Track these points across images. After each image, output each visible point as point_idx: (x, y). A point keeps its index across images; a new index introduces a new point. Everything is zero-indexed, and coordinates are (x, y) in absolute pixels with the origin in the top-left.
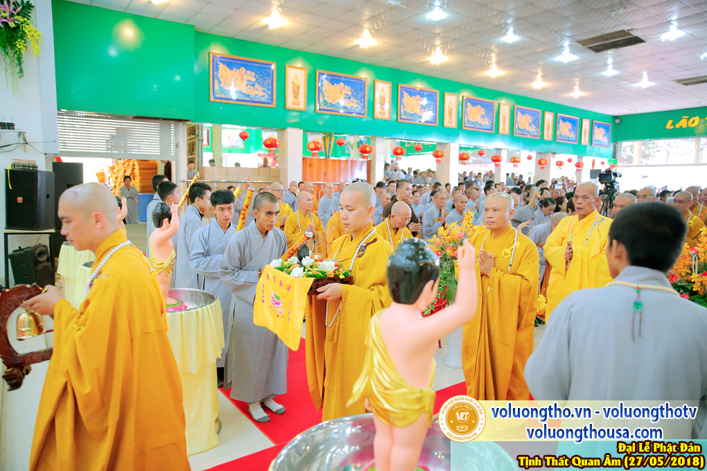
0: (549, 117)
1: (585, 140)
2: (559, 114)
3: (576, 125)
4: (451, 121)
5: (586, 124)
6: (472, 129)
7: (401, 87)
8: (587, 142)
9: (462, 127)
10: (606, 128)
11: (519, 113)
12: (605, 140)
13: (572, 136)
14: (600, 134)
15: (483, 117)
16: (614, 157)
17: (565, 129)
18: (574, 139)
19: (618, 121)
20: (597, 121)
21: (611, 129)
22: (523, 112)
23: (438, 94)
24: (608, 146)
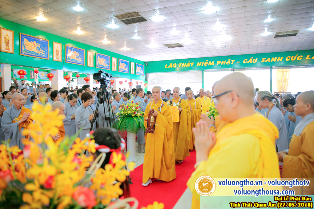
0: (114, 60)
1: (133, 72)
2: (119, 59)
3: (128, 65)
4: (58, 57)
5: (133, 64)
6: (72, 63)
7: (22, 35)
8: (133, 73)
9: (65, 62)
10: (141, 67)
11: (98, 57)
12: (142, 73)
13: (126, 70)
14: (139, 70)
15: (78, 57)
16: (146, 80)
17: (122, 66)
18: (127, 71)
19: (146, 64)
20: (138, 64)
21: (144, 67)
22: (101, 57)
23: (49, 42)
24: (143, 75)
